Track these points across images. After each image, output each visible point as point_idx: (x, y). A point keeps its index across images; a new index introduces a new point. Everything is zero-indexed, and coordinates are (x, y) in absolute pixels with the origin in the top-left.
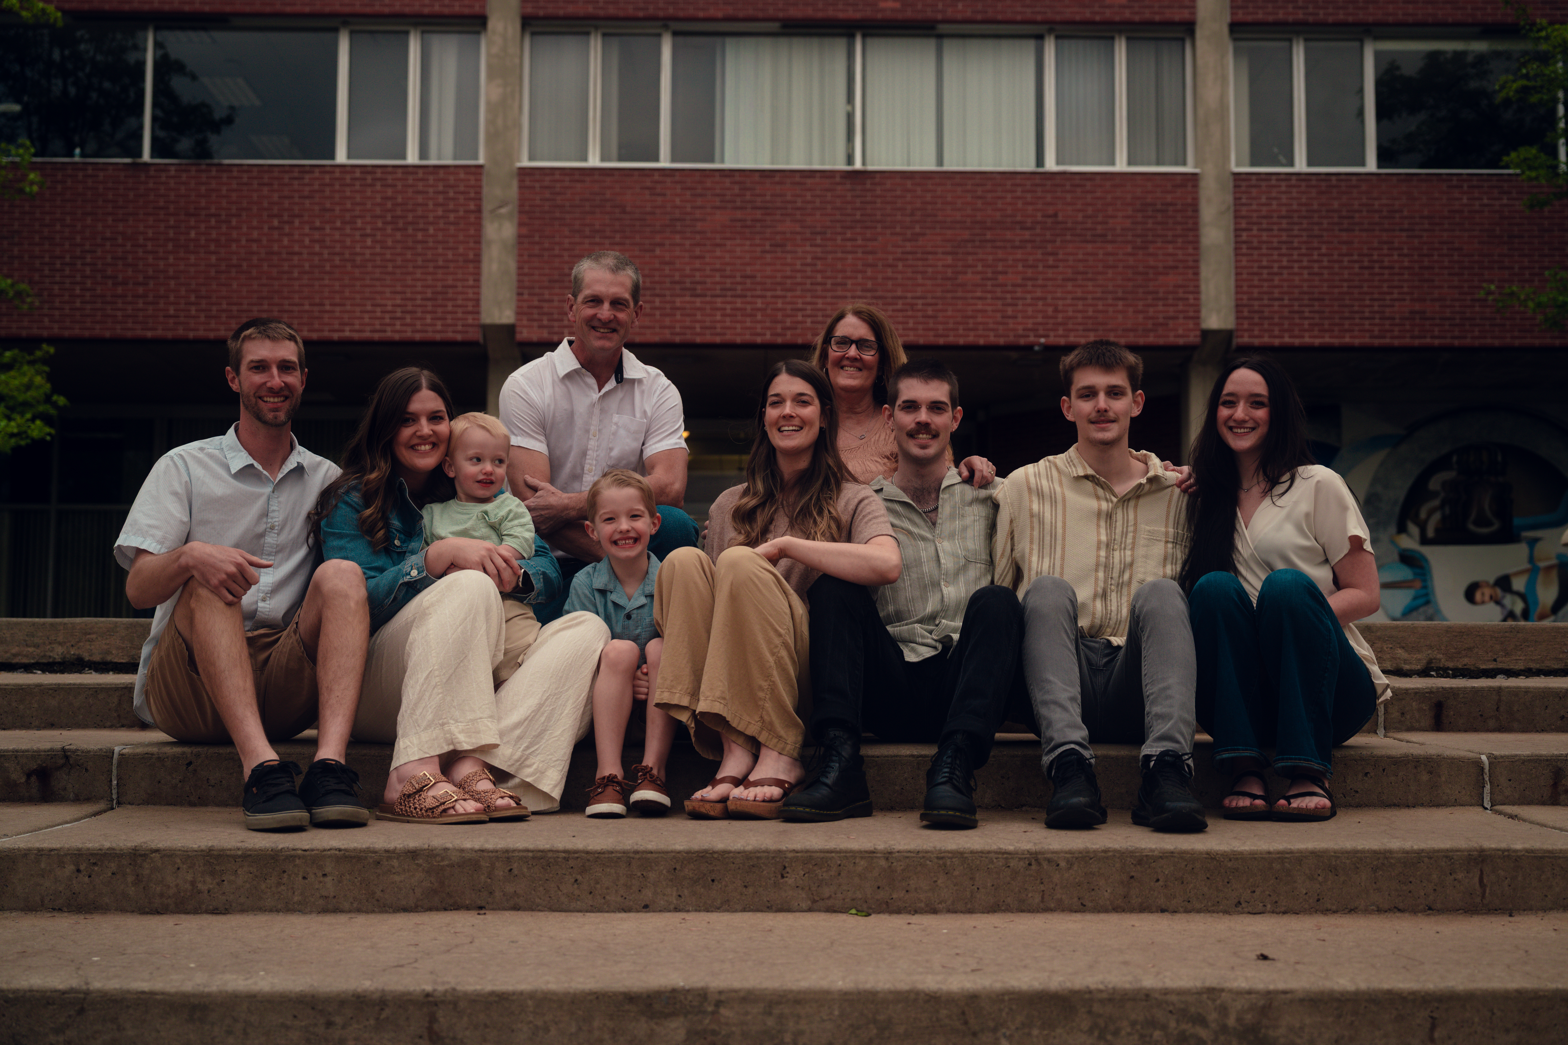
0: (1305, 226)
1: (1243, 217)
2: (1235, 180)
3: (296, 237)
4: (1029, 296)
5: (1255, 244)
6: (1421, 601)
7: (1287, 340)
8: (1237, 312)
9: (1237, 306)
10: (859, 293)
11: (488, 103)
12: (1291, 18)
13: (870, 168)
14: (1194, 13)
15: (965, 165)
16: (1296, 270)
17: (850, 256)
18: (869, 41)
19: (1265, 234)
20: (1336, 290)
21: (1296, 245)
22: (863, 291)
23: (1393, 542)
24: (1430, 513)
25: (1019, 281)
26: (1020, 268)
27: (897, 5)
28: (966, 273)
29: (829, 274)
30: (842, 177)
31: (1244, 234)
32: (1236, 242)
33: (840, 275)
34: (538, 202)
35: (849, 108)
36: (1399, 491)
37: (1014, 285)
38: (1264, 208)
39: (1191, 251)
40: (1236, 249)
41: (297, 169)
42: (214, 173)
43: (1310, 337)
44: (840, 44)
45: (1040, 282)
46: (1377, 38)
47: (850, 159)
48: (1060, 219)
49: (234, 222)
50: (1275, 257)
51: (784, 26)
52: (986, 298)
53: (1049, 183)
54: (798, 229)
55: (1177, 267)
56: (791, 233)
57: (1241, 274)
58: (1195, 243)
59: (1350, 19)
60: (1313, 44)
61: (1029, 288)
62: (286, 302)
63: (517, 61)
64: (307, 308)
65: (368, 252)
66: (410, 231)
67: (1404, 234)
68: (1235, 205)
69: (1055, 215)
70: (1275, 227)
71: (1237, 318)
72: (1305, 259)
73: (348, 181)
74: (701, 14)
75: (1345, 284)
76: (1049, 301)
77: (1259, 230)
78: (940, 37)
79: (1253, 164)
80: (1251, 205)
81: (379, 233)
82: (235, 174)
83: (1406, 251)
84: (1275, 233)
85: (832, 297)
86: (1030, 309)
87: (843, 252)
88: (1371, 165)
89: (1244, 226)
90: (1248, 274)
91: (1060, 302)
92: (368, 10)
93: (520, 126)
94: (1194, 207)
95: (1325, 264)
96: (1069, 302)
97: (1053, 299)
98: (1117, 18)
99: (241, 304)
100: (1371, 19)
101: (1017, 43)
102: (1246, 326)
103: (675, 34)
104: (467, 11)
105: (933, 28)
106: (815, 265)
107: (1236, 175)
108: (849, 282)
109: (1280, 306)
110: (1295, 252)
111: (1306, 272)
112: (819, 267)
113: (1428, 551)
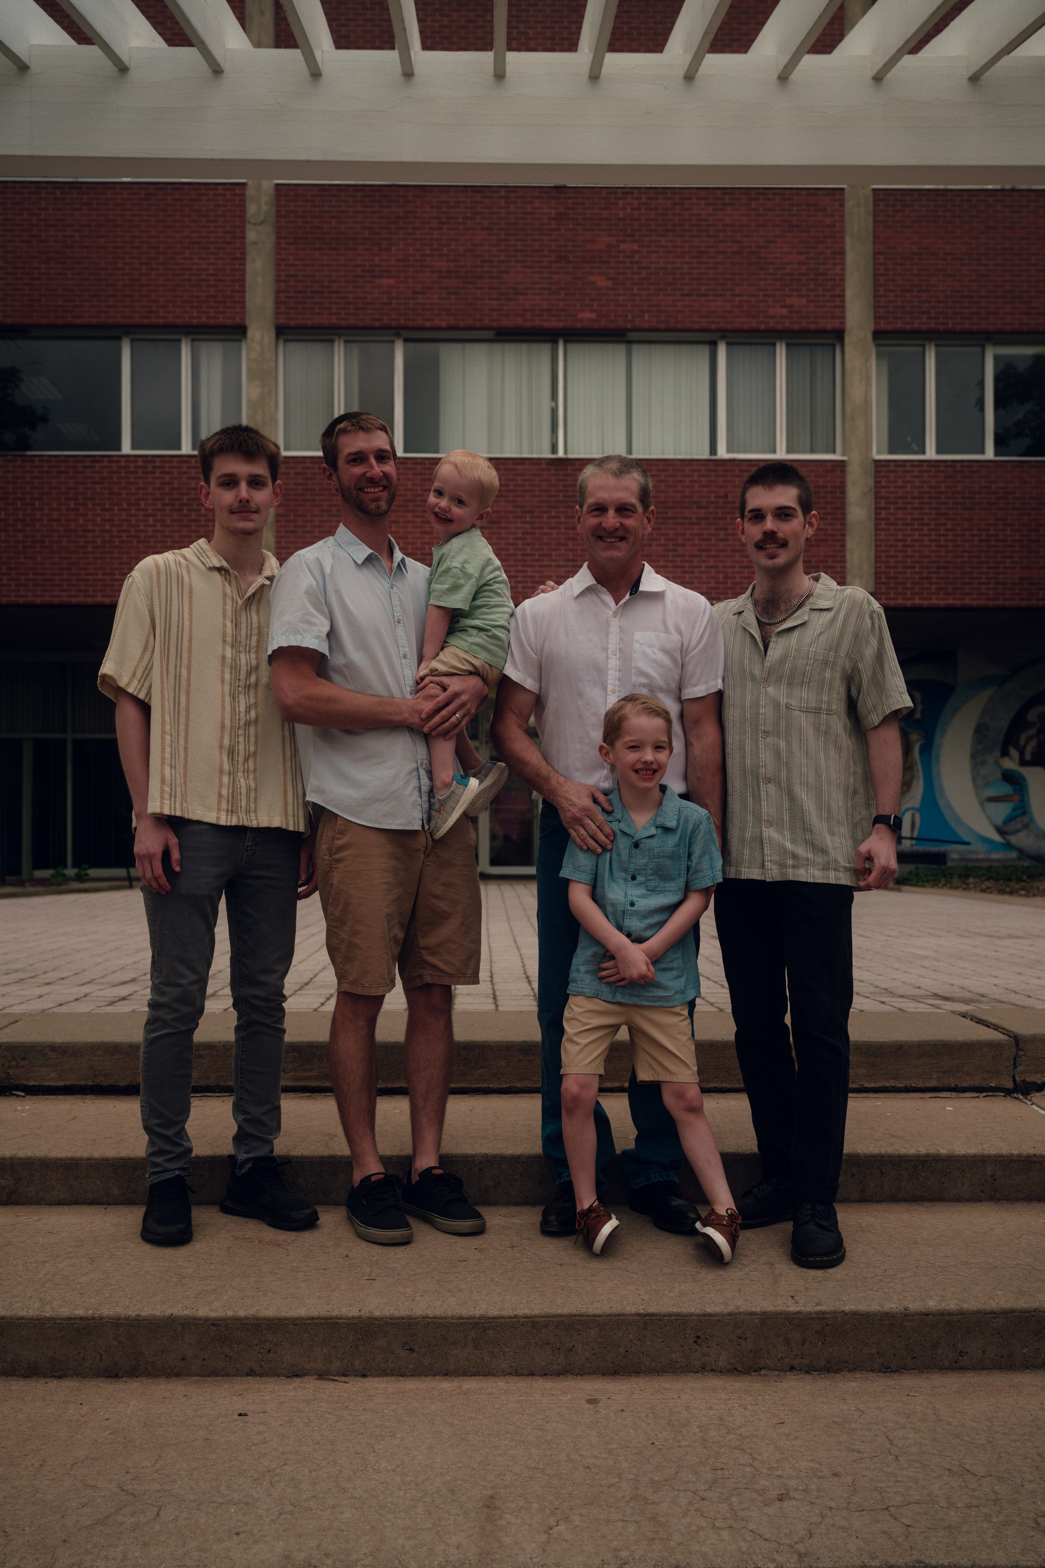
0: (934, 505)
1: (882, 498)
2: (876, 466)
3: (90, 517)
4: (703, 565)
5: (892, 521)
6: (1019, 812)
7: (917, 601)
8: (876, 578)
9: (876, 573)
10: (562, 563)
11: (249, 401)
12: (924, 327)
13: (570, 456)
14: (843, 323)
15: (650, 454)
16: (926, 543)
17: (554, 531)
18: (570, 346)
19: (900, 512)
20: (959, 560)
21: (926, 521)
22: (565, 561)
23: (997, 764)
24: (1028, 740)
25: (696, 553)
26: (696, 541)
27: (594, 316)
28: (651, 545)
29: (537, 546)
30: (547, 464)
31: (883, 512)
32: (876, 519)
33: (546, 547)
34: (292, 486)
35: (553, 404)
36: (1003, 722)
37: (690, 556)
38: (900, 490)
39: (839, 526)
40: (876, 525)
41: (88, 459)
42: (19, 463)
43: (937, 599)
44: (545, 350)
45: (713, 553)
46: (996, 344)
47: (554, 448)
48: (730, 499)
49: (37, 504)
50: (909, 532)
51: (498, 334)
52: (668, 567)
53: (720, 468)
54: (511, 509)
55: (827, 540)
56: (505, 512)
57: (881, 546)
58: (843, 520)
59: (975, 328)
60: (942, 349)
61: (704, 558)
62: (83, 572)
63: (273, 365)
64: (100, 577)
65: (150, 529)
66: (185, 512)
67: (1016, 512)
68: (876, 487)
69: (726, 496)
70: (909, 506)
71: (876, 583)
72: (933, 533)
73: (132, 469)
74: (428, 324)
75: (966, 555)
76: (720, 569)
77: (895, 509)
78: (630, 342)
79: (891, 452)
80: (889, 487)
81: (159, 513)
82: (37, 463)
83: (1017, 527)
84: (909, 511)
85: (540, 566)
86: (704, 576)
87: (548, 528)
88: (990, 454)
89: (883, 505)
90: (886, 546)
91: (730, 570)
92: (145, 321)
93: (276, 422)
94: (841, 489)
95: (950, 537)
96: (737, 569)
97: (723, 567)
98: (779, 327)
99: (45, 574)
100: (991, 328)
101: (694, 347)
102: (883, 590)
103: (406, 340)
104: (229, 322)
105: (624, 335)
106: (525, 539)
107: (876, 461)
108: (554, 553)
109: (912, 573)
110: (926, 528)
111: (934, 544)
112: (528, 541)
113: (1026, 771)
